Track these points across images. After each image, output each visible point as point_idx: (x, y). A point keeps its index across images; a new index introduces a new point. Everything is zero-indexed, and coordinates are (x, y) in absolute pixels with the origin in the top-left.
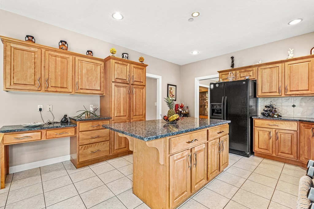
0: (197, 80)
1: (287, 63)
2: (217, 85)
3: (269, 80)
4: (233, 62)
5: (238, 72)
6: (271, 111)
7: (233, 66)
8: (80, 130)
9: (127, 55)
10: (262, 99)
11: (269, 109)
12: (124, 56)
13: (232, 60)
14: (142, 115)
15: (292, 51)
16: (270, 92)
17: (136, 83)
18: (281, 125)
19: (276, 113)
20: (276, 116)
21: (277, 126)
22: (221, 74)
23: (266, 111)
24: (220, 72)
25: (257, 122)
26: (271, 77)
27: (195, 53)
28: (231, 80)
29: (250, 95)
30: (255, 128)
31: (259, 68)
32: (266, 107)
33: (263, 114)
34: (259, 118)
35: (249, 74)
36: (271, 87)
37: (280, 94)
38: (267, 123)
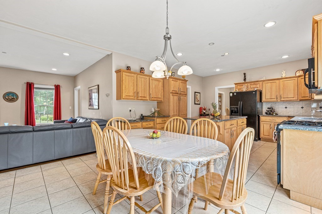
0: (216, 89)
1: (281, 80)
2: (235, 94)
3: (270, 90)
4: (245, 77)
5: (249, 84)
6: (272, 111)
7: (245, 80)
8: (157, 123)
9: (174, 74)
10: (265, 103)
11: (270, 110)
12: (173, 75)
13: (245, 75)
14: (185, 115)
15: (284, 72)
16: (271, 99)
17: (182, 93)
18: (278, 120)
19: (275, 113)
20: (275, 114)
21: (275, 120)
22: (236, 85)
23: (268, 111)
24: (236, 84)
25: (262, 118)
26: (271, 88)
27: (218, 70)
28: (244, 90)
29: (258, 100)
30: (261, 122)
31: (264, 83)
32: (268, 108)
33: (266, 113)
34: (264, 116)
35: (257, 86)
36: (271, 95)
37: (277, 100)
38: (268, 118)
